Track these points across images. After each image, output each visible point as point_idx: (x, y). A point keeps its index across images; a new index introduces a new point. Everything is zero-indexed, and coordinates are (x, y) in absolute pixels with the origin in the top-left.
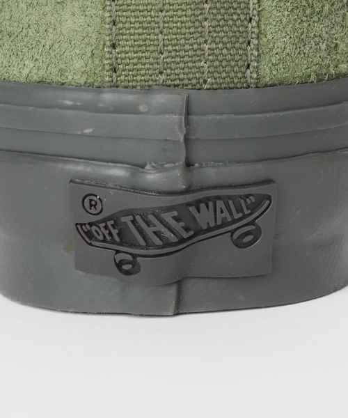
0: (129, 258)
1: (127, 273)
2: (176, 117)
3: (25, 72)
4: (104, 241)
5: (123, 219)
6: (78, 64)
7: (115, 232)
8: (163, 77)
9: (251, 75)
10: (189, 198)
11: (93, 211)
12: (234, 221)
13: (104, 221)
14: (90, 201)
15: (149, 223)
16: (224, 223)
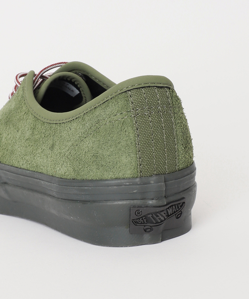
0: (150, 227)
1: (149, 232)
4: (141, 223)
5: (148, 216)
7: (145, 220)
8: (155, 172)
9: (177, 168)
10: (168, 207)
11: (139, 215)
12: (177, 211)
13: (142, 217)
14: (138, 212)
15: (157, 216)
16: (175, 212)
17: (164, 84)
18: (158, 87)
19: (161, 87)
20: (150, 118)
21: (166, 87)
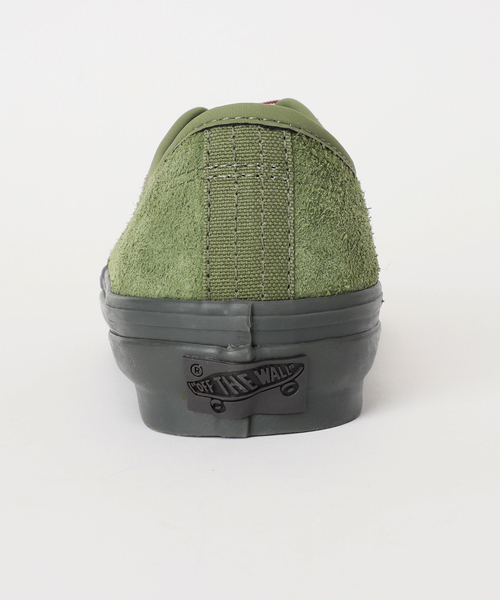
0: (219, 402)
1: (219, 411)
2: (245, 317)
3: (157, 292)
5: (215, 379)
6: (188, 287)
7: (210, 387)
8: (237, 294)
9: (290, 292)
11: (197, 374)
12: (282, 380)
13: (204, 380)
14: (195, 368)
15: (230, 381)
16: (276, 381)
17: (282, 123)
18: (266, 127)
19: (273, 128)
20: (236, 185)
21: (285, 129)
